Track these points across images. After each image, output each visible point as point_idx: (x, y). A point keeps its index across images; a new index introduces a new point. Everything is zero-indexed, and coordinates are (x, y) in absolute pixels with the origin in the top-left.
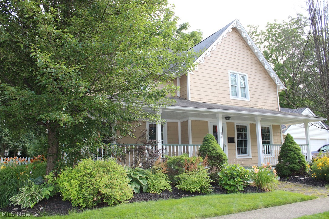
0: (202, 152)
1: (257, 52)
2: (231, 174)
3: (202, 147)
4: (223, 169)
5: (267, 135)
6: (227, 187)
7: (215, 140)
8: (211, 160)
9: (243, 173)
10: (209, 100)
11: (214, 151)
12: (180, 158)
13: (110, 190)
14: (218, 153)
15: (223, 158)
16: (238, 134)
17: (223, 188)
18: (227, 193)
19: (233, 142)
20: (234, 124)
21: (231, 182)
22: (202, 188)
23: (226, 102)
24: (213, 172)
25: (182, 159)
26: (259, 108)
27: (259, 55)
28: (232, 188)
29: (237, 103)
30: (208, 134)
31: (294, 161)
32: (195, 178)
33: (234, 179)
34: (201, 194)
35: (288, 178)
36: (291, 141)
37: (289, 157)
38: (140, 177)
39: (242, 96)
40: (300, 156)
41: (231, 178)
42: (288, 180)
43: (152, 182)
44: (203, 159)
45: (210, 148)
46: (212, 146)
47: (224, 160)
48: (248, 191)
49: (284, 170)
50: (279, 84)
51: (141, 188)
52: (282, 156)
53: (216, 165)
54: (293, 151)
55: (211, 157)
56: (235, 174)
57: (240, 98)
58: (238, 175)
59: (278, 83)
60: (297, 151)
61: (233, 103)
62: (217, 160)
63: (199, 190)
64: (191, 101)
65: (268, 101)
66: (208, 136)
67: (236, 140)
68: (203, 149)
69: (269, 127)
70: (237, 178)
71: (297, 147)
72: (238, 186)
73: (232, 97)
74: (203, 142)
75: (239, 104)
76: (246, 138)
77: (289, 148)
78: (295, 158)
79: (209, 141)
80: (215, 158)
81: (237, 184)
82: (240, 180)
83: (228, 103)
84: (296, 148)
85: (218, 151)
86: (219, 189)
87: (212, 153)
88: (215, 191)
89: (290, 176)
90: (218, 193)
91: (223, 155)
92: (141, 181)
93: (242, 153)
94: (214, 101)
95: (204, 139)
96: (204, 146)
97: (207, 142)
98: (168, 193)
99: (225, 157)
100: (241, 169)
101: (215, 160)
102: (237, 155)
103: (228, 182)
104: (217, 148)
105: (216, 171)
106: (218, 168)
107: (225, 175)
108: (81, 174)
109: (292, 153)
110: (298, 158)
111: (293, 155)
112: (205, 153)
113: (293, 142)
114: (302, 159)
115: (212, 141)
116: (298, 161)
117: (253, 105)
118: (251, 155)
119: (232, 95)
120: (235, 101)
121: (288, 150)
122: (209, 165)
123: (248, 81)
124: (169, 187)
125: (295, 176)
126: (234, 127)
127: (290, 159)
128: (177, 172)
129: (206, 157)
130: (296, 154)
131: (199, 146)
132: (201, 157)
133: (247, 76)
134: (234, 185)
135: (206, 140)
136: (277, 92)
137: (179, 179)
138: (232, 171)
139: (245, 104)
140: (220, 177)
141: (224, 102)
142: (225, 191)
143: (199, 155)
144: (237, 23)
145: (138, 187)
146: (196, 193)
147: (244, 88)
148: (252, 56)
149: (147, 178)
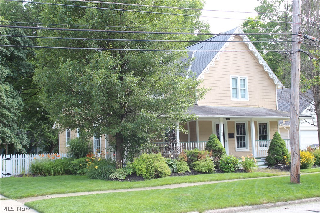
0: (209, 147)
1: (257, 56)
2: (227, 161)
3: (208, 144)
4: (222, 159)
5: (265, 130)
6: (224, 170)
7: (217, 138)
8: (215, 153)
9: (235, 161)
10: (213, 103)
11: (216, 146)
12: (194, 152)
13: (162, 169)
14: (219, 148)
15: (223, 151)
16: (238, 131)
17: (222, 170)
18: (224, 173)
19: (233, 137)
20: (234, 122)
21: (227, 166)
22: (209, 170)
23: (227, 104)
24: (216, 160)
25: (196, 152)
26: (257, 106)
27: (259, 58)
28: (228, 170)
29: (237, 104)
30: (212, 134)
31: (279, 153)
32: (205, 164)
33: (228, 164)
34: (208, 173)
35: (273, 166)
36: (278, 138)
37: (275, 150)
38: (172, 163)
39: (242, 97)
40: (283, 149)
41: (227, 164)
42: (272, 168)
43: (179, 166)
44: (209, 152)
45: (214, 145)
46: (215, 143)
47: (224, 152)
48: (237, 172)
49: (271, 160)
50: (278, 84)
51: (173, 170)
52: (271, 149)
53: (218, 156)
54: (278, 145)
55: (215, 150)
56: (229, 161)
57: (240, 99)
58: (231, 162)
59: (277, 82)
60: (282, 146)
61: (233, 104)
62: (218, 153)
63: (207, 171)
64: (198, 105)
65: (266, 100)
66: (212, 136)
67: (236, 135)
68: (209, 145)
69: (266, 124)
70: (230, 164)
71: (282, 142)
72: (231, 169)
73: (232, 99)
74: (209, 140)
75: (239, 104)
76: (245, 133)
77: (276, 143)
78: (279, 151)
79: (213, 140)
80: (217, 151)
81: (230, 167)
82: (232, 165)
83: (229, 104)
84: (281, 144)
85: (219, 146)
86: (220, 171)
87: (215, 148)
88: (217, 172)
89: (274, 165)
90: (219, 173)
91: (222, 149)
92: (173, 166)
93: (241, 146)
94: (217, 104)
95: (210, 137)
96: (210, 143)
97: (211, 140)
98: (189, 173)
99: (224, 150)
100: (233, 159)
101: (217, 153)
102: (236, 148)
103: (225, 166)
104: (219, 144)
105: (217, 160)
106: (219, 158)
107: (223, 162)
108: (146, 162)
109: (278, 147)
110: (281, 151)
111: (278, 149)
112: (210, 147)
113: (279, 138)
114: (285, 152)
115: (215, 139)
116: (281, 153)
117: (252, 105)
118: (249, 148)
119: (233, 97)
120: (235, 102)
121: (275, 145)
122: (213, 156)
123: (247, 83)
124: (189, 169)
125: (278, 165)
126: (234, 125)
127: (276, 152)
128: (192, 160)
129: (211, 151)
130: (281, 148)
131: (206, 143)
132: (208, 151)
133: (247, 79)
134: (229, 168)
135: (211, 139)
136: (275, 90)
137: (194, 165)
138: (228, 160)
139: (244, 104)
140: (220, 164)
141: (226, 104)
142: (223, 172)
143: (206, 149)
144: (239, 31)
145: (172, 169)
146: (205, 173)
147: (244, 90)
148: (253, 59)
149: (176, 164)
